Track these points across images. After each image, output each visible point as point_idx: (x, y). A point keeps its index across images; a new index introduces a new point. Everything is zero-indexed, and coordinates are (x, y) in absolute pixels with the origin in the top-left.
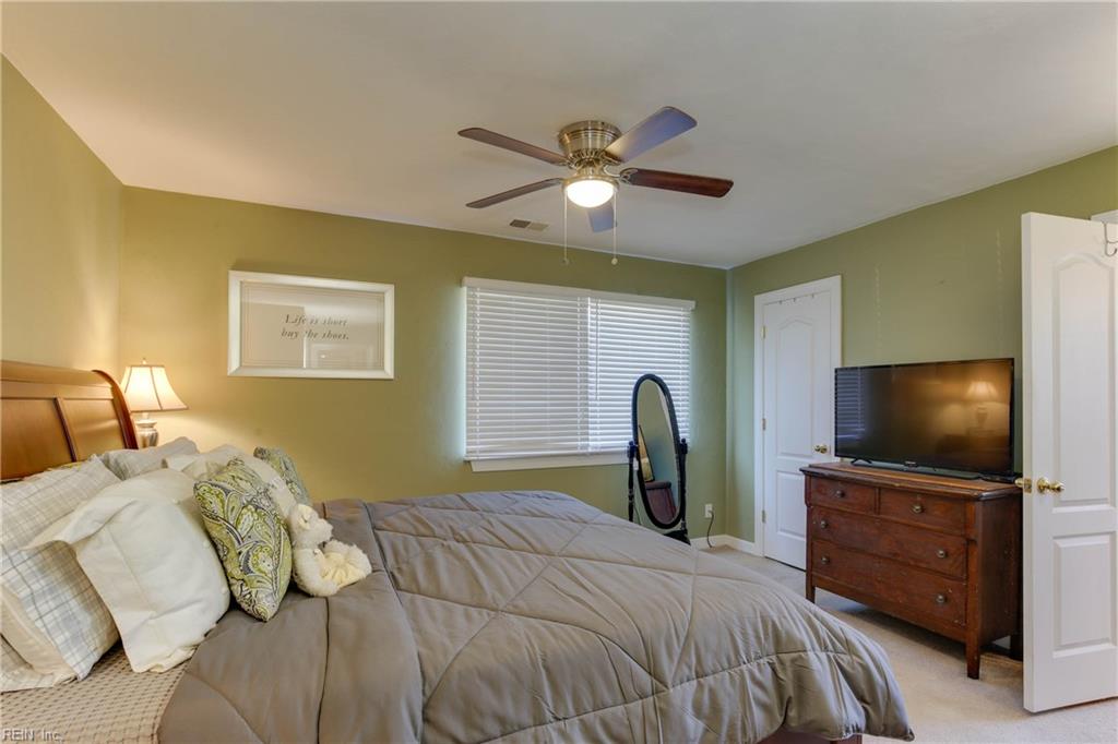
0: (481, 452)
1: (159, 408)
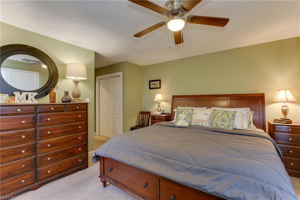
1: (287, 101)
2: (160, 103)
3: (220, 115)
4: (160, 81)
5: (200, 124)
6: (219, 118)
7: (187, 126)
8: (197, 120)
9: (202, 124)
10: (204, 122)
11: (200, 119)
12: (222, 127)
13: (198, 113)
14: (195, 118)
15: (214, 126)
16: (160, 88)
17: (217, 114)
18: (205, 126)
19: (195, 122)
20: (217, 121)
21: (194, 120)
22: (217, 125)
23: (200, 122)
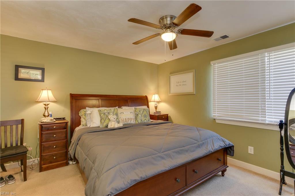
0: (218, 116)
2: (48, 104)
3: (142, 112)
4: (43, 70)
5: (129, 122)
6: (142, 114)
7: (122, 127)
8: (126, 119)
9: (131, 122)
10: (132, 120)
11: (128, 117)
12: (145, 121)
13: (124, 113)
14: (124, 118)
15: (139, 122)
16: (43, 80)
17: (139, 111)
18: (133, 123)
19: (124, 121)
20: (141, 117)
21: (123, 120)
22: (142, 121)
23: (129, 120)
